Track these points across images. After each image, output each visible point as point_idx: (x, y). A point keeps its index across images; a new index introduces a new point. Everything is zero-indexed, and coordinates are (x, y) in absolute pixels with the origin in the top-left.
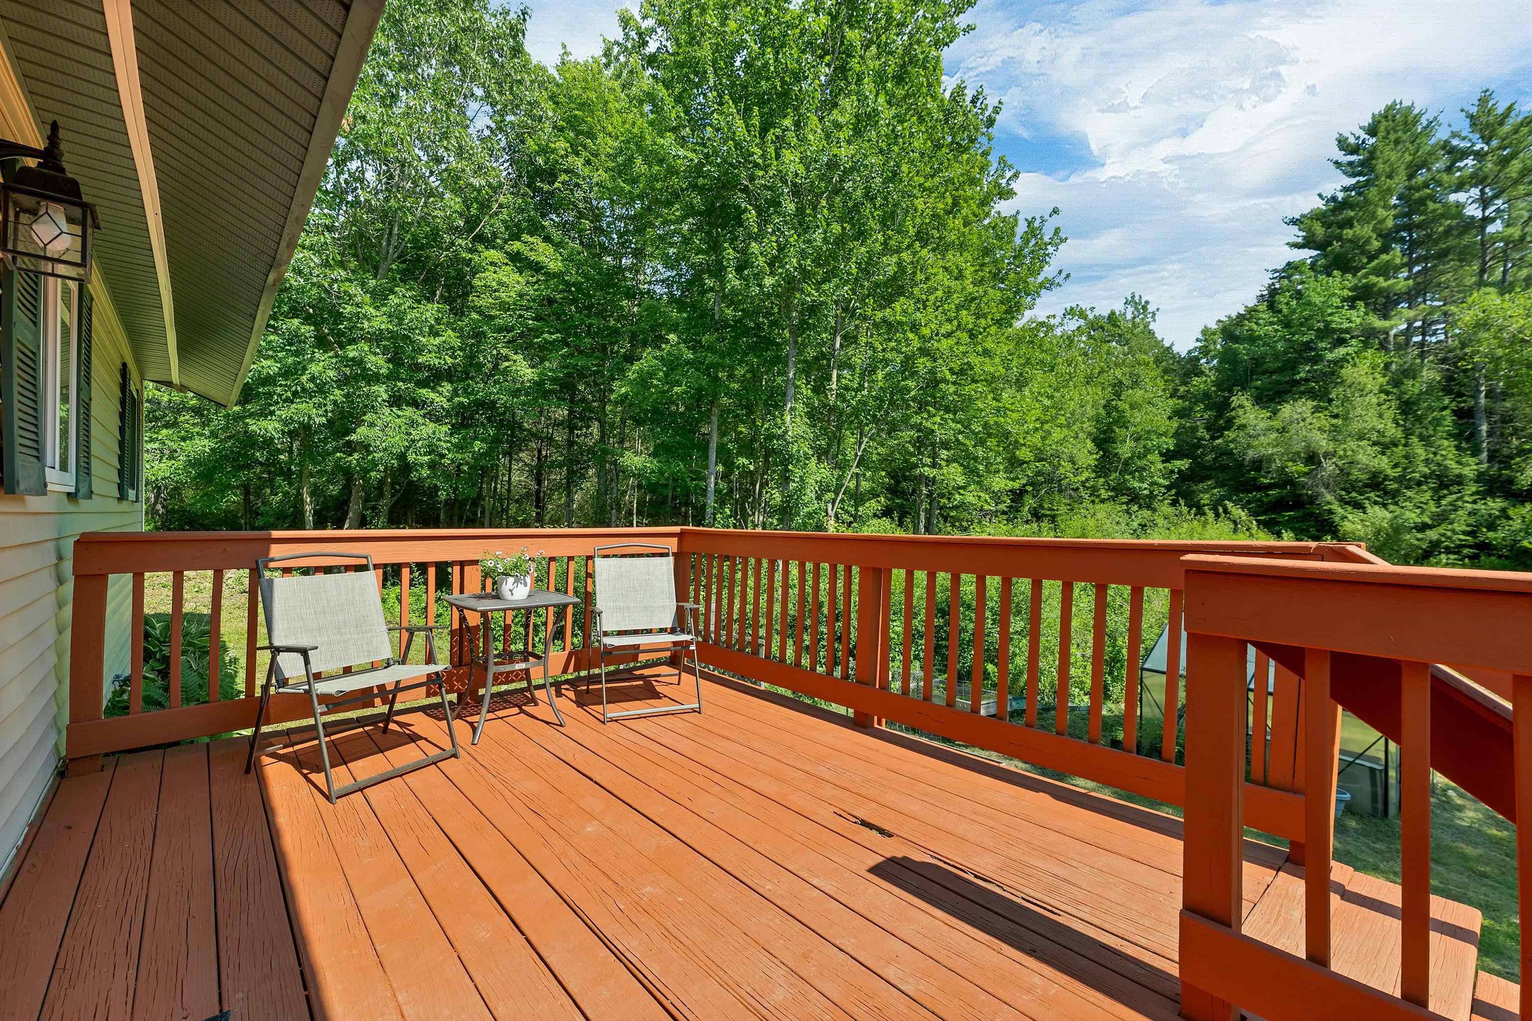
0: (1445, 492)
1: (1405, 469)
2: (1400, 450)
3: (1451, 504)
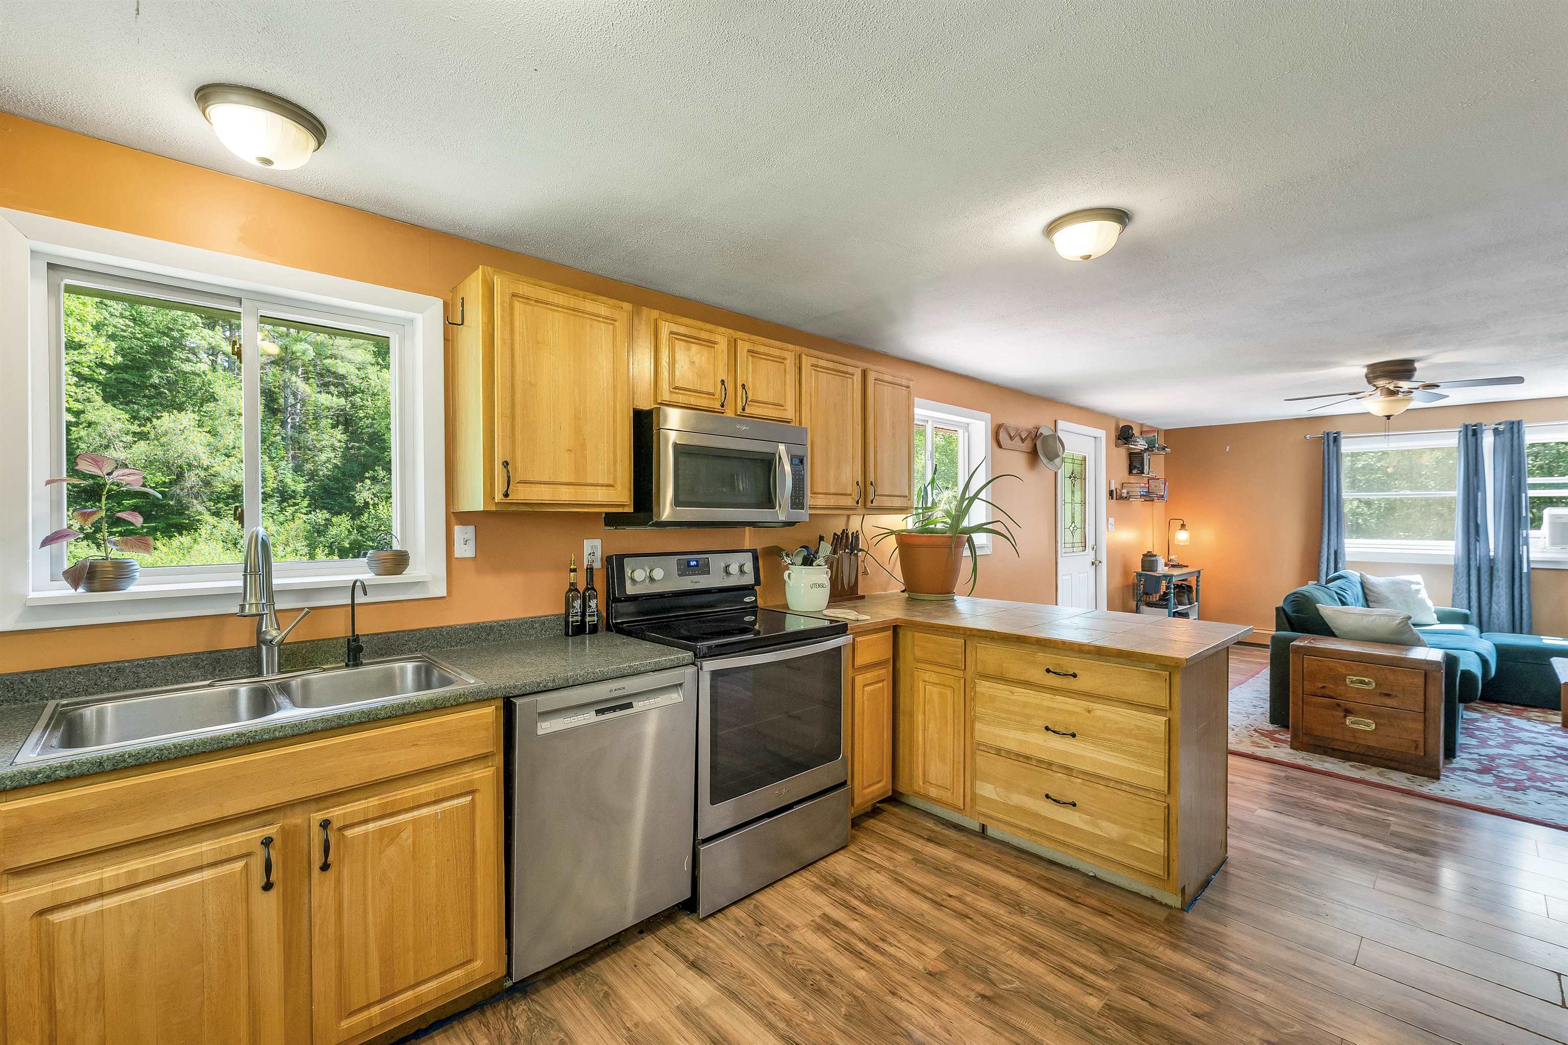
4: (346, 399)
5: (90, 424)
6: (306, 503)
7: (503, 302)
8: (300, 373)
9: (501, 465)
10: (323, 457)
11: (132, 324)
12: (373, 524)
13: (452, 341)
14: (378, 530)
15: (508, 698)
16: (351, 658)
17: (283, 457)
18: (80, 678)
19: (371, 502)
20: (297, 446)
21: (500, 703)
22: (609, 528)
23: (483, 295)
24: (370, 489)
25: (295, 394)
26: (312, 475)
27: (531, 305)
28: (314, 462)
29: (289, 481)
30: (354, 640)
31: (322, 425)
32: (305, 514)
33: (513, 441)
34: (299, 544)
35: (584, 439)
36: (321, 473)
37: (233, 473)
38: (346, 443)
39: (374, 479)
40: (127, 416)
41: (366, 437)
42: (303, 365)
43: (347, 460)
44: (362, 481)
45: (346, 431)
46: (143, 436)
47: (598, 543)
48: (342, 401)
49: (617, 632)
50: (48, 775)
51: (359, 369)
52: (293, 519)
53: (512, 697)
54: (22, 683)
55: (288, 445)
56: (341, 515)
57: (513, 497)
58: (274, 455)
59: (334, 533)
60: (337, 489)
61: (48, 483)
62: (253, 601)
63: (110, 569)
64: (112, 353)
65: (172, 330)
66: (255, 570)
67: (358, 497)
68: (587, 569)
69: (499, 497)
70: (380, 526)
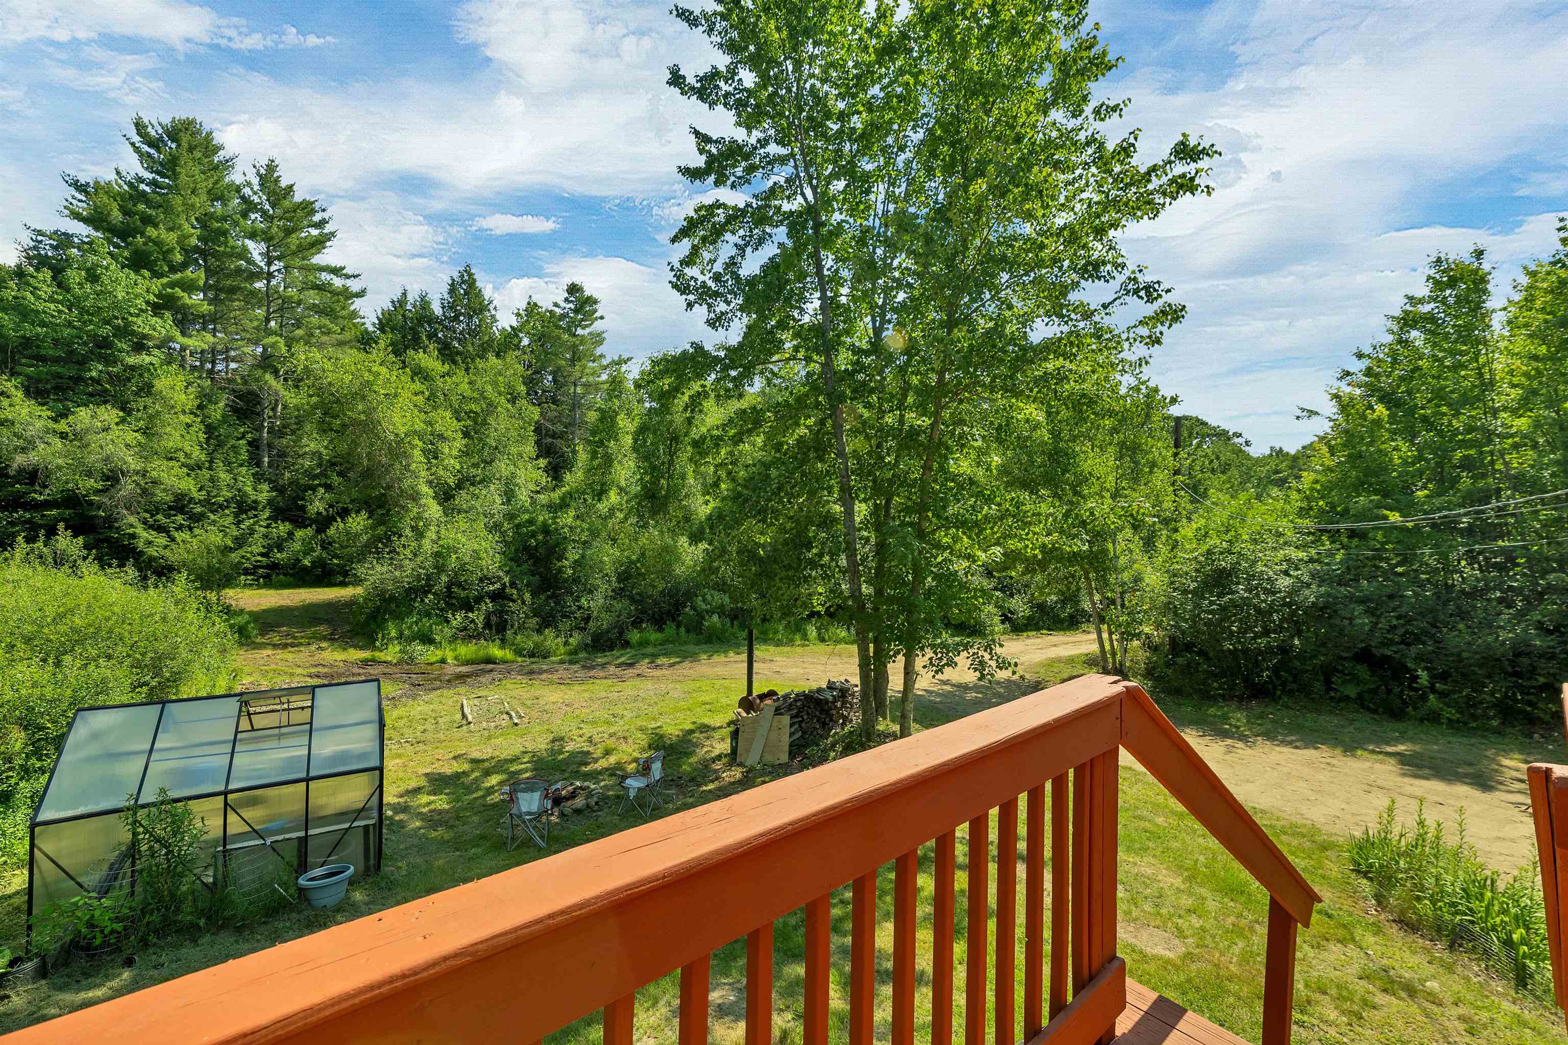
0: (244, 516)
1: (208, 493)
2: (206, 474)
3: (249, 528)
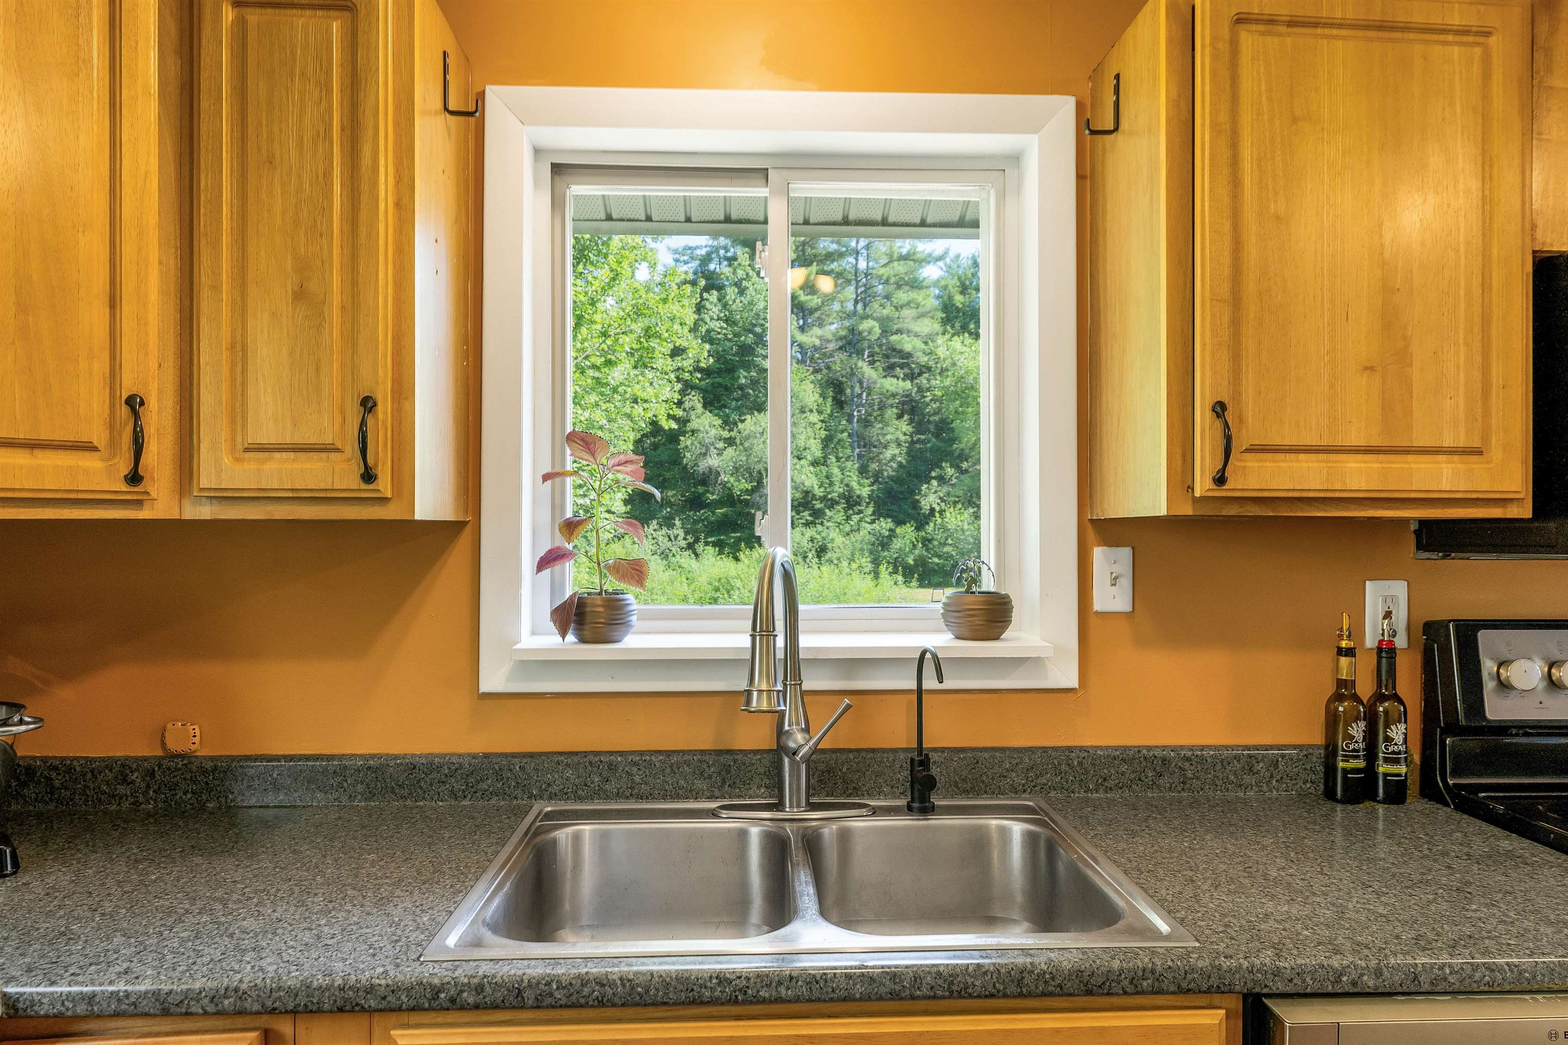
4: (912, 381)
5: (693, 432)
6: (870, 510)
7: (1215, 39)
8: (866, 357)
9: (1209, 414)
10: (888, 454)
11: (725, 326)
12: (940, 536)
13: (1092, 177)
14: (945, 544)
15: (1258, 997)
16: (916, 795)
17: (849, 457)
18: (569, 773)
19: (937, 508)
20: (862, 444)
21: (1236, 1003)
22: (1427, 555)
23: (1169, 41)
24: (936, 492)
25: (861, 382)
26: (877, 476)
27: (1279, 35)
28: (879, 461)
29: (854, 485)
30: (921, 763)
31: (886, 416)
32: (869, 523)
33: (1236, 357)
34: (864, 560)
35: (1405, 338)
36: (885, 474)
37: (804, 477)
38: (911, 436)
39: (941, 479)
40: (720, 422)
41: (932, 428)
42: (869, 347)
43: (913, 457)
44: (928, 483)
45: (911, 421)
46: (730, 442)
47: (1399, 589)
48: (908, 385)
49: (1458, 808)
50: (452, 997)
51: (926, 343)
52: (859, 529)
53: (1270, 996)
54: (511, 770)
55: (854, 442)
56: (905, 524)
57: (1237, 484)
58: (841, 455)
59: (898, 547)
60: (902, 492)
61: (546, 477)
62: (764, 687)
63: (601, 609)
64: (706, 354)
65: (755, 325)
66: (767, 627)
67: (923, 503)
68: (1380, 650)
69: (1202, 485)
70: (947, 539)
